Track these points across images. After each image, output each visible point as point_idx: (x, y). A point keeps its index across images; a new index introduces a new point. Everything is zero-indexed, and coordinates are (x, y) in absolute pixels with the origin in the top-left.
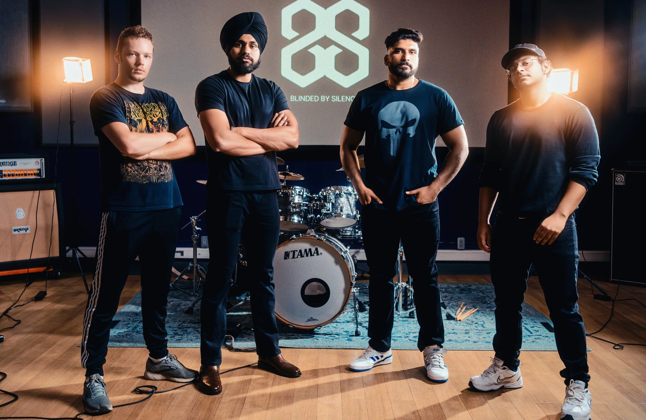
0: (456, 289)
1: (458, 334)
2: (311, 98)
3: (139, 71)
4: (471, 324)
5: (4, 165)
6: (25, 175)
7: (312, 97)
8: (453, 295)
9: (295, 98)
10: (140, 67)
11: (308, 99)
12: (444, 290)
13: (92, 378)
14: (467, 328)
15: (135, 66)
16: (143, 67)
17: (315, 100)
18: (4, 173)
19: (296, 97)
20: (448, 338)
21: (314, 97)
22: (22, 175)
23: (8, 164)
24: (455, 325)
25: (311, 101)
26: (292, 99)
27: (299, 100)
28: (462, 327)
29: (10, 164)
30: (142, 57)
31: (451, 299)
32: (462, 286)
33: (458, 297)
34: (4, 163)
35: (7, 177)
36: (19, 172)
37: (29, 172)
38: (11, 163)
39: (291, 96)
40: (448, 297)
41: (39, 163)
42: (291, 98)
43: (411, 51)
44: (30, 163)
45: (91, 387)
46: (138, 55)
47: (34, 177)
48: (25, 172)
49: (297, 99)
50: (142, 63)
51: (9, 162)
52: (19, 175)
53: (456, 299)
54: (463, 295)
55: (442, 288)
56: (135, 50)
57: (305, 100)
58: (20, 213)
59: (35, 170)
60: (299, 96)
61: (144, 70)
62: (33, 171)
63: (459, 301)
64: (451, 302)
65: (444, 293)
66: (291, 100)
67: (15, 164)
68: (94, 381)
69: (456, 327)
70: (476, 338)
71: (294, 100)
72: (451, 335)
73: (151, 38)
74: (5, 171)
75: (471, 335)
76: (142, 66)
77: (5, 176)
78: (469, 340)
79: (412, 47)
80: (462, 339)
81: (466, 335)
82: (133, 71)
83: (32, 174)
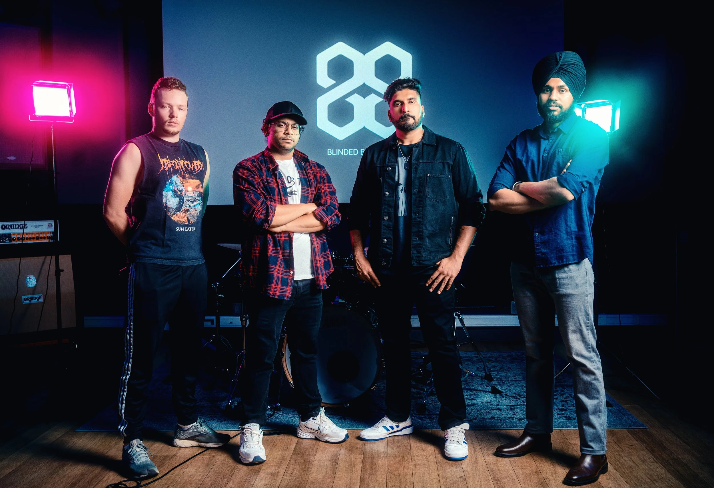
0: (507, 358)
1: (502, 411)
2: (349, 152)
3: (173, 124)
4: (518, 399)
5: (13, 228)
6: (37, 238)
7: (351, 151)
8: (502, 365)
9: (332, 152)
10: (174, 120)
11: (346, 152)
12: (494, 359)
13: (133, 444)
14: (514, 403)
15: (169, 119)
16: (177, 120)
17: (354, 154)
18: (13, 237)
19: (333, 150)
20: (491, 415)
21: (353, 151)
22: (33, 238)
23: (17, 226)
24: (500, 400)
25: (350, 154)
26: (330, 153)
27: (337, 154)
28: (507, 402)
29: (19, 227)
30: (175, 109)
31: (501, 369)
32: (514, 354)
33: (509, 367)
34: (13, 226)
35: (16, 241)
36: (30, 236)
37: (41, 235)
38: (21, 226)
39: (328, 150)
40: (497, 367)
41: (52, 226)
42: (328, 152)
43: (411, 101)
44: (43, 226)
45: (133, 453)
46: (171, 107)
47: (47, 241)
48: (37, 235)
49: (335, 152)
50: (176, 115)
51: (18, 225)
52: (30, 239)
53: (505, 370)
54: (514, 364)
55: (492, 357)
56: (169, 102)
57: (343, 153)
58: (31, 280)
59: (48, 233)
60: (337, 150)
61: (178, 122)
62: (46, 235)
63: (509, 371)
64: (500, 372)
65: (494, 363)
66: (328, 154)
67: (25, 227)
68: (135, 446)
69: (501, 402)
70: (521, 415)
71: (331, 154)
72: (495, 411)
73: (185, 90)
74: (14, 234)
75: (517, 412)
76: (175, 118)
77: (14, 239)
78: (514, 417)
79: (411, 96)
80: (506, 416)
81: (511, 412)
82: (167, 123)
83: (44, 238)
